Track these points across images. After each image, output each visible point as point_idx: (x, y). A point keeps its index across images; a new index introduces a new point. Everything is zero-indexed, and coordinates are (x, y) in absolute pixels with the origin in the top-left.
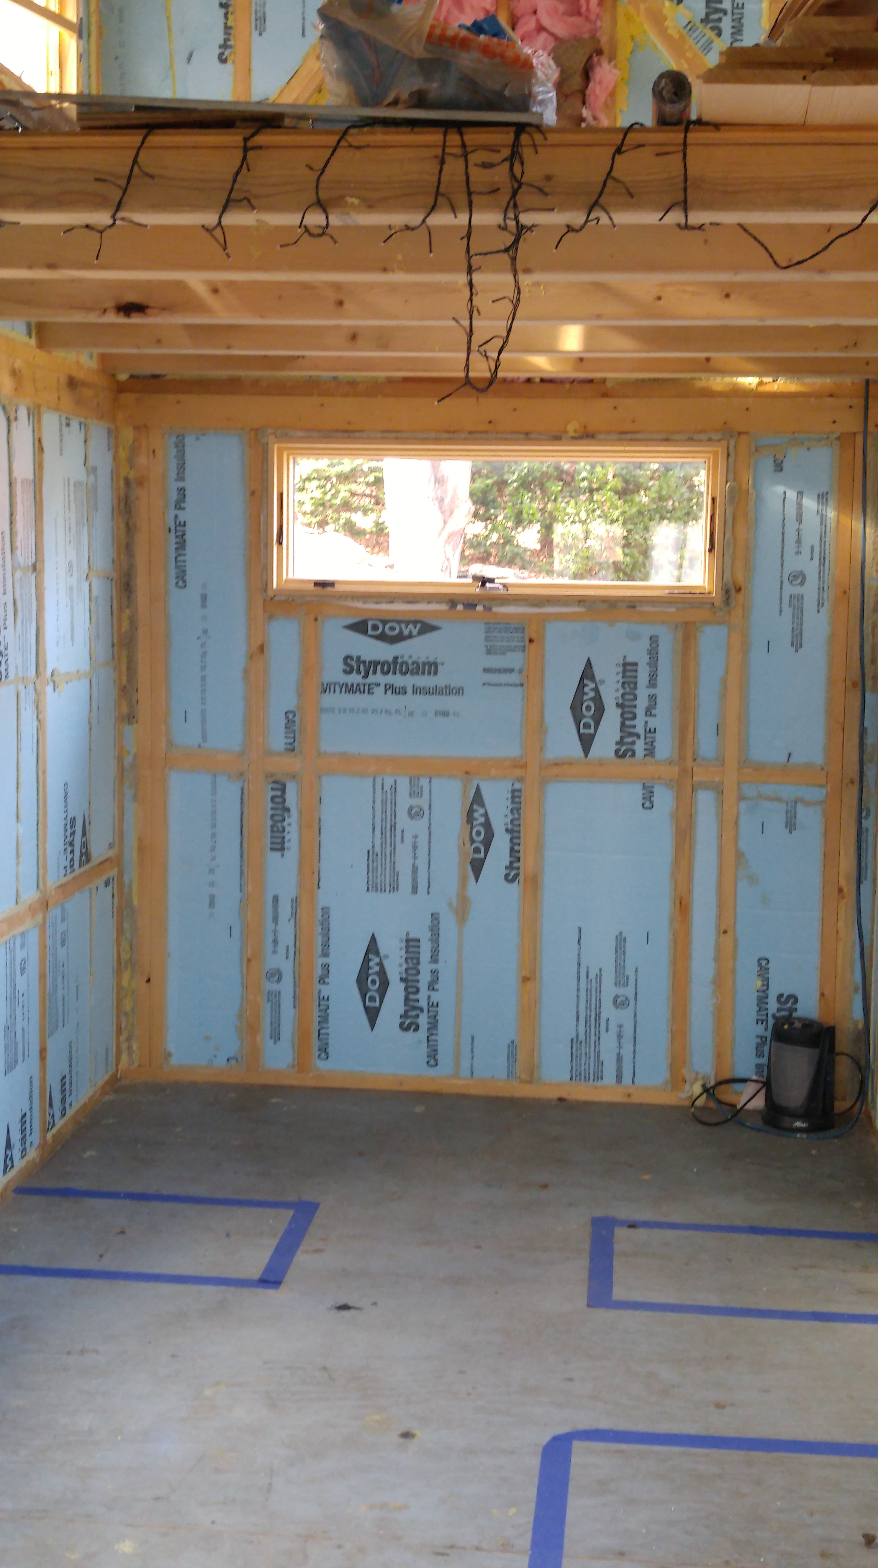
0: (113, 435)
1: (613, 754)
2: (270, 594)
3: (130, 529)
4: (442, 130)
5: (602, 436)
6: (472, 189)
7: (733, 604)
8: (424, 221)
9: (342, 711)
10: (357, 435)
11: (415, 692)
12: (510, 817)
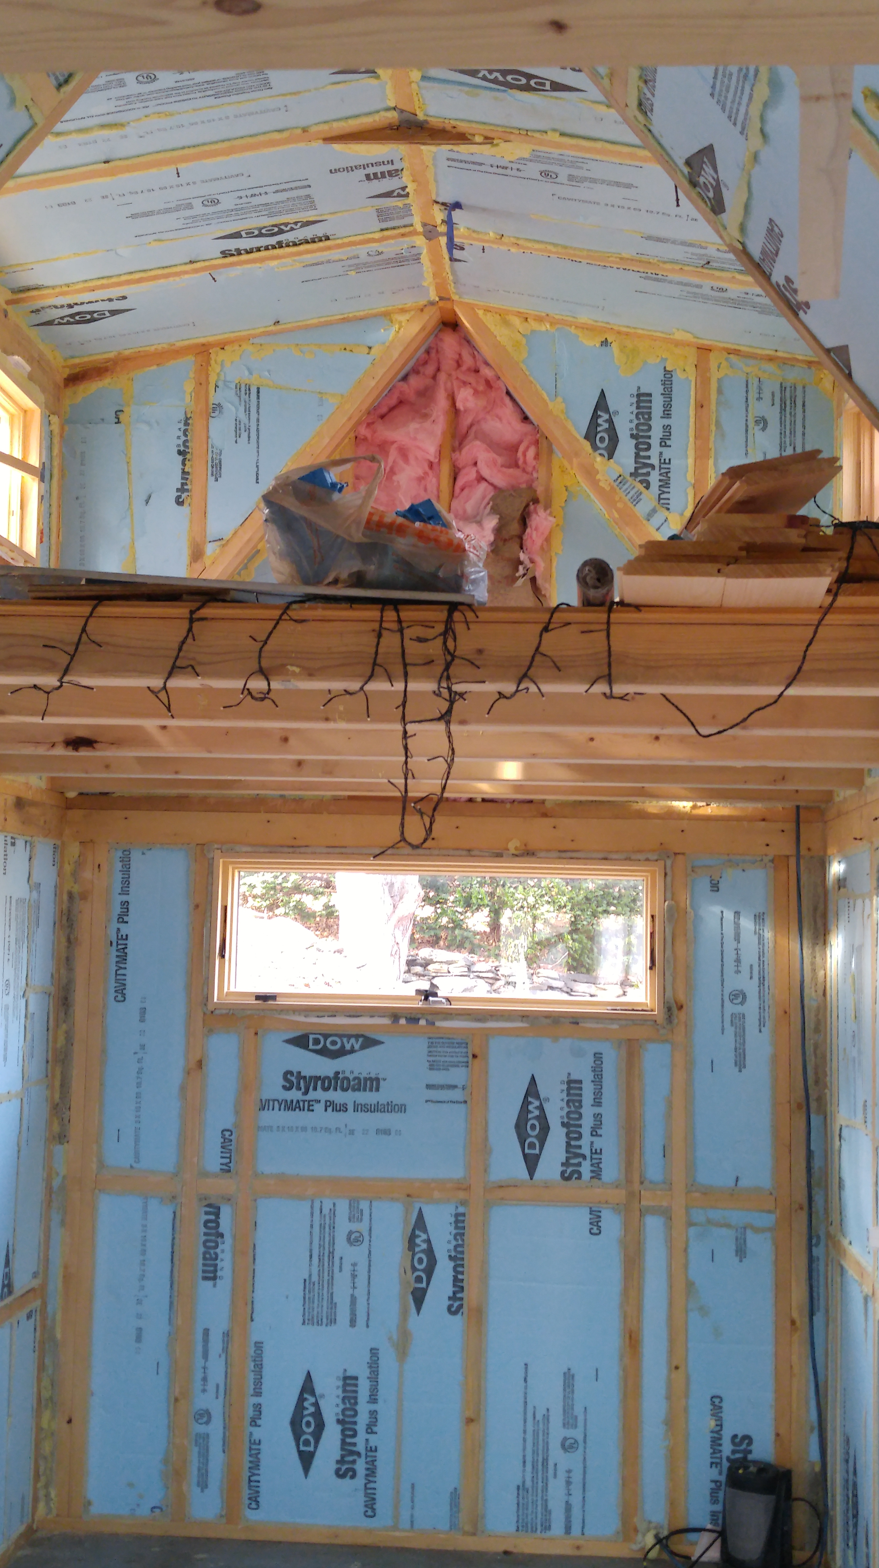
0: (59, 851)
1: (558, 1177)
2: (211, 1007)
3: (71, 942)
4: (380, 606)
5: (542, 854)
6: (407, 661)
7: (676, 1021)
8: (362, 688)
9: (281, 1129)
10: (302, 850)
11: (355, 1110)
12: (454, 1243)
